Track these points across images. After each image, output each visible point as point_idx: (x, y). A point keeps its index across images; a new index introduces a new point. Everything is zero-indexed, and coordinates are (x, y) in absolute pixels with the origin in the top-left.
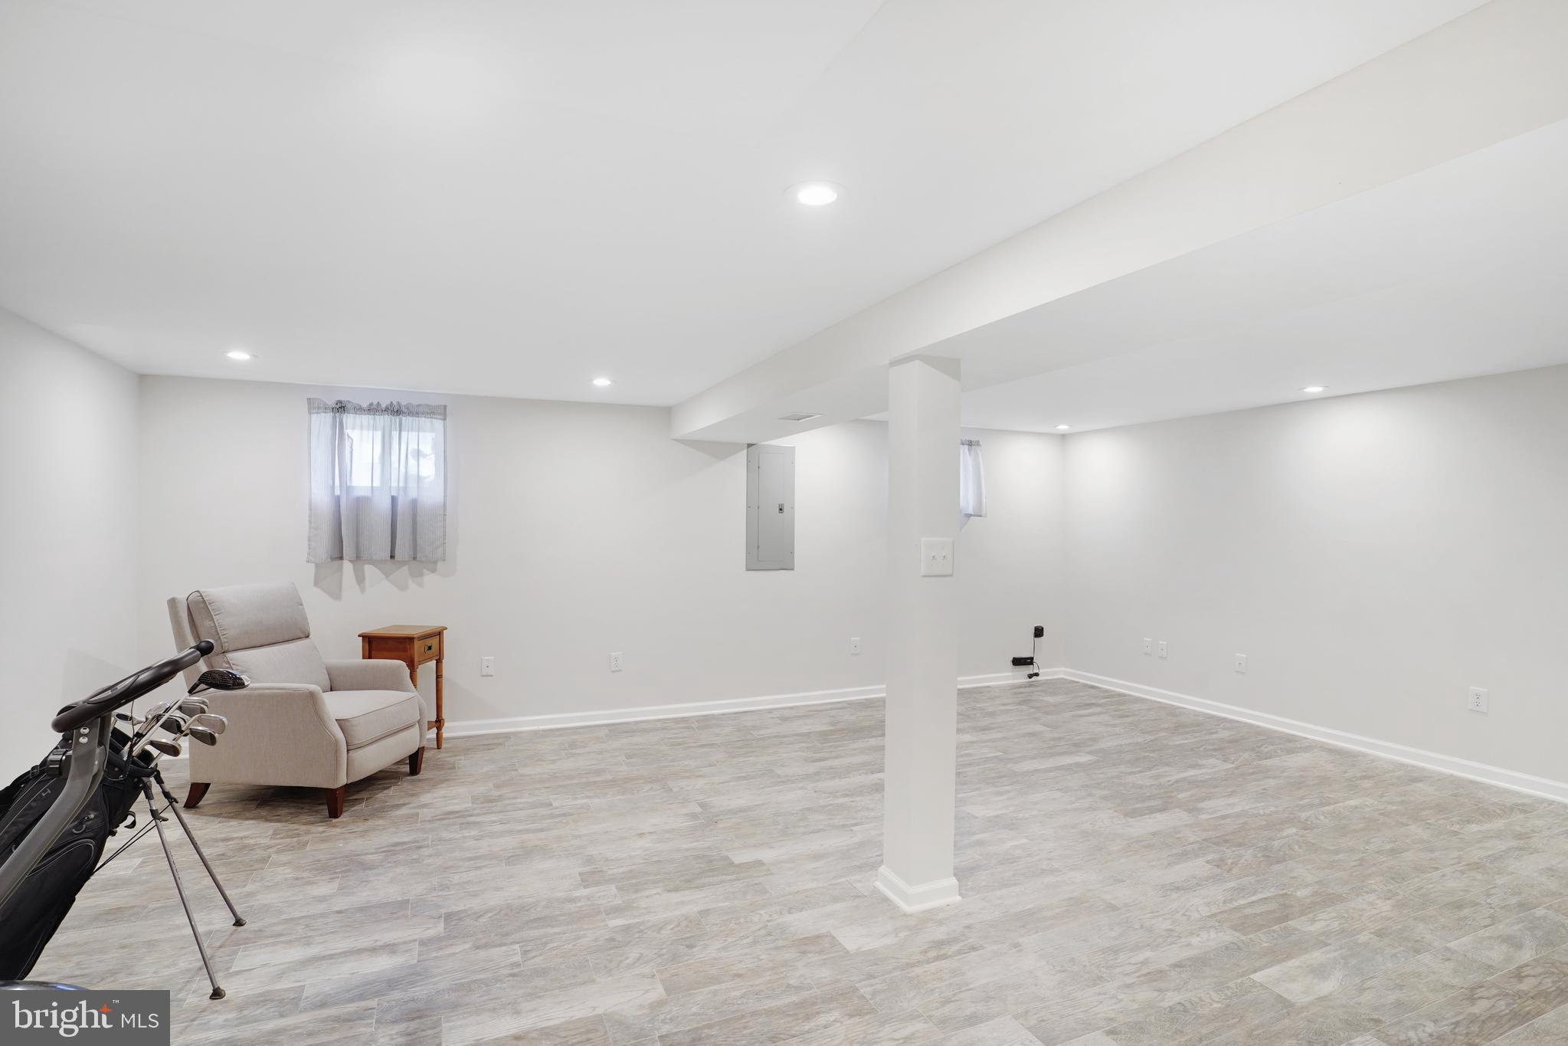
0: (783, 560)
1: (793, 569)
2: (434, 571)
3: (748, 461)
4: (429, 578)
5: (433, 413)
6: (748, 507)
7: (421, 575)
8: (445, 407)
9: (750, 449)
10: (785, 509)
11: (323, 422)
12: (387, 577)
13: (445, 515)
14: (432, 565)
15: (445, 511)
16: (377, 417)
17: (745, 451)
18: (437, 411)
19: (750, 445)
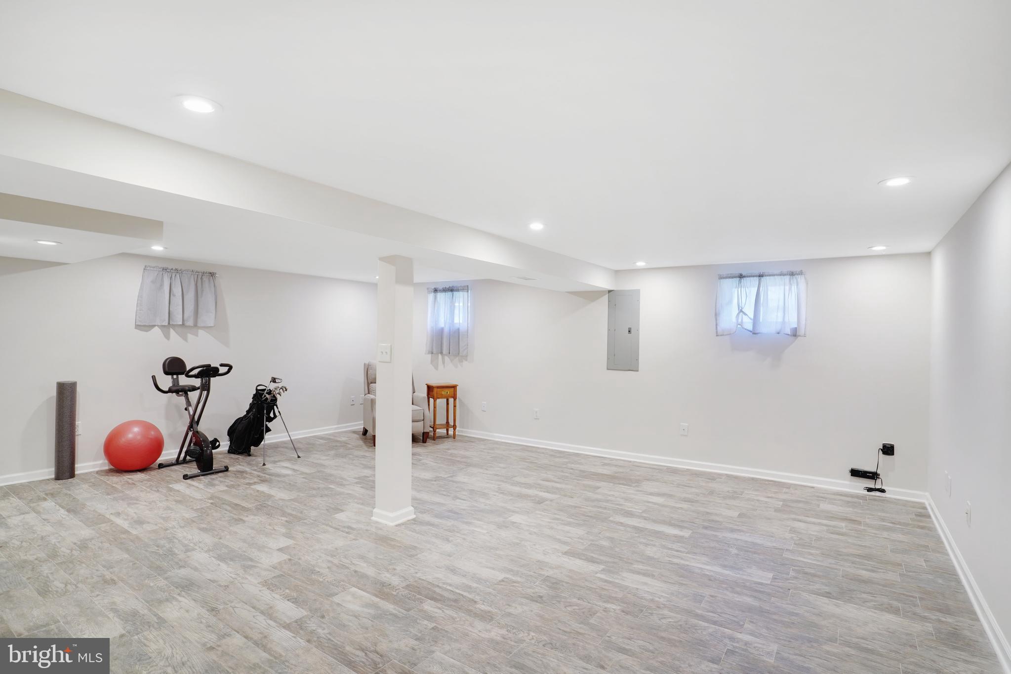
0: (631, 365)
1: (638, 371)
2: (466, 360)
3: (609, 301)
4: (465, 363)
5: (463, 289)
6: (609, 330)
7: (462, 362)
8: (468, 286)
9: (610, 294)
10: (632, 331)
11: (431, 296)
12: (451, 361)
13: (468, 335)
14: (465, 357)
15: (468, 333)
16: (447, 293)
17: (607, 296)
18: (465, 288)
19: (610, 291)
